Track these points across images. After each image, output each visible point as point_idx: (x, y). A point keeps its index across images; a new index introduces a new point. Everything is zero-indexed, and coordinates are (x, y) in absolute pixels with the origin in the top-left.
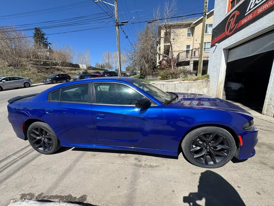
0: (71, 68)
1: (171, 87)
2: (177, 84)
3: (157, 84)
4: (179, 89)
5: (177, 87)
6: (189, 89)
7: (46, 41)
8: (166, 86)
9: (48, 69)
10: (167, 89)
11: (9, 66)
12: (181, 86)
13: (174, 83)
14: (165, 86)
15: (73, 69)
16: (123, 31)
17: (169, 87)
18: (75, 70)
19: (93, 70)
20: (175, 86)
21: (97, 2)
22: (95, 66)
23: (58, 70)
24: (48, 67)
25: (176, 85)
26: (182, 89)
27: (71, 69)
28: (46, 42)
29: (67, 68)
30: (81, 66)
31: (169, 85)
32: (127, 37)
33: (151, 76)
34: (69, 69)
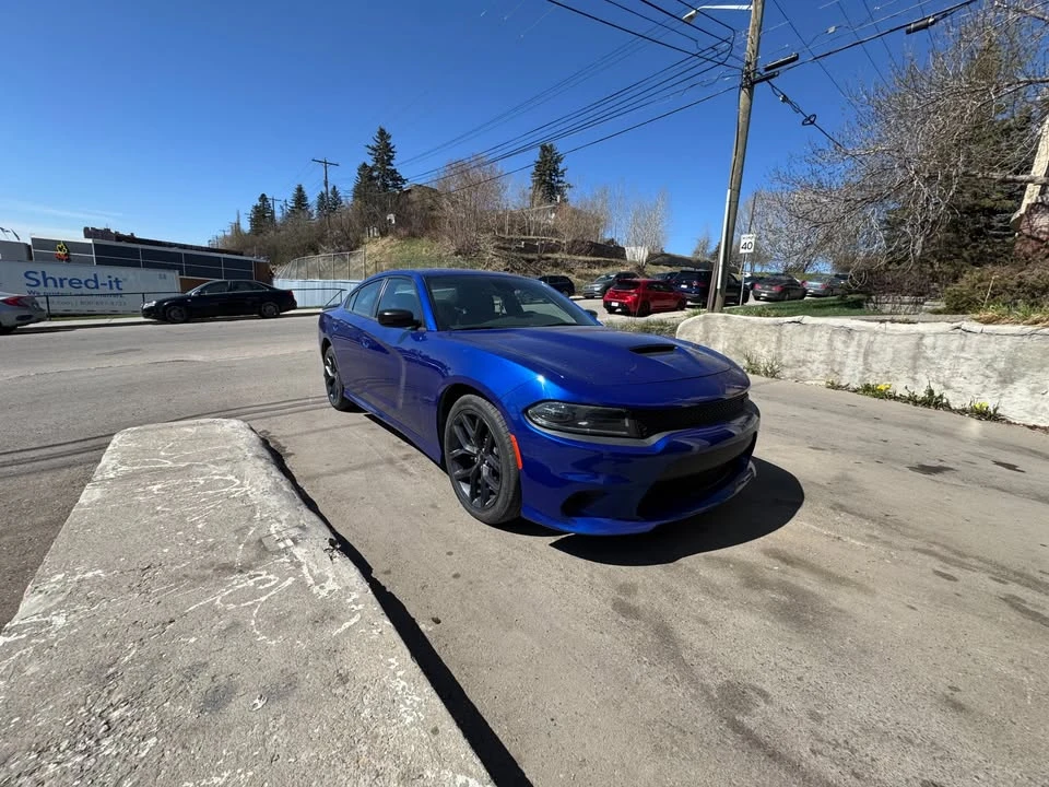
0: (589, 259)
1: (889, 350)
2: (936, 334)
3: (814, 326)
4: (946, 364)
5: (929, 353)
6: (1023, 375)
7: (561, 179)
8: (864, 342)
9: (529, 261)
10: (866, 355)
11: (456, 254)
12: (962, 349)
13: (920, 327)
14: (856, 338)
15: (598, 263)
16: (785, 99)
17: (876, 347)
18: (606, 265)
19: (670, 266)
20: (918, 345)
21: (691, 17)
22: (697, 252)
23: (556, 264)
24: (534, 256)
25: (928, 341)
26: (964, 369)
27: (594, 262)
28: (558, 182)
29: (581, 258)
30: (629, 251)
31: (879, 338)
32: (810, 121)
33: (906, 299)
34: (588, 262)
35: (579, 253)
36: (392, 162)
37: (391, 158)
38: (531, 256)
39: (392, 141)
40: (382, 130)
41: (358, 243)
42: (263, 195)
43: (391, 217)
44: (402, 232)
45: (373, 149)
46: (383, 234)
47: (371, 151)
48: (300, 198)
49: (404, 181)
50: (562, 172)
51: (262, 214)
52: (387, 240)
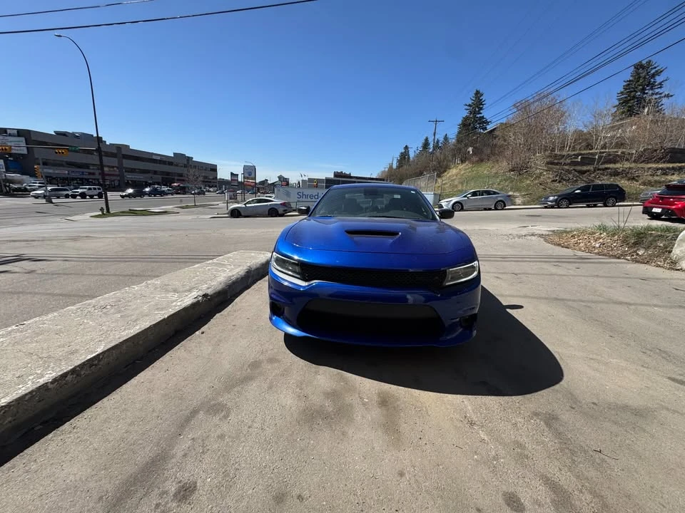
34: (662, 169)
35: (648, 161)
36: (481, 111)
37: (481, 109)
38: (585, 168)
39: (483, 98)
40: (477, 91)
41: (446, 168)
42: (406, 146)
43: (470, 149)
44: (475, 159)
45: (470, 105)
46: (463, 162)
47: (467, 107)
48: (426, 145)
49: (487, 123)
50: (660, 84)
51: (404, 157)
52: (464, 165)
